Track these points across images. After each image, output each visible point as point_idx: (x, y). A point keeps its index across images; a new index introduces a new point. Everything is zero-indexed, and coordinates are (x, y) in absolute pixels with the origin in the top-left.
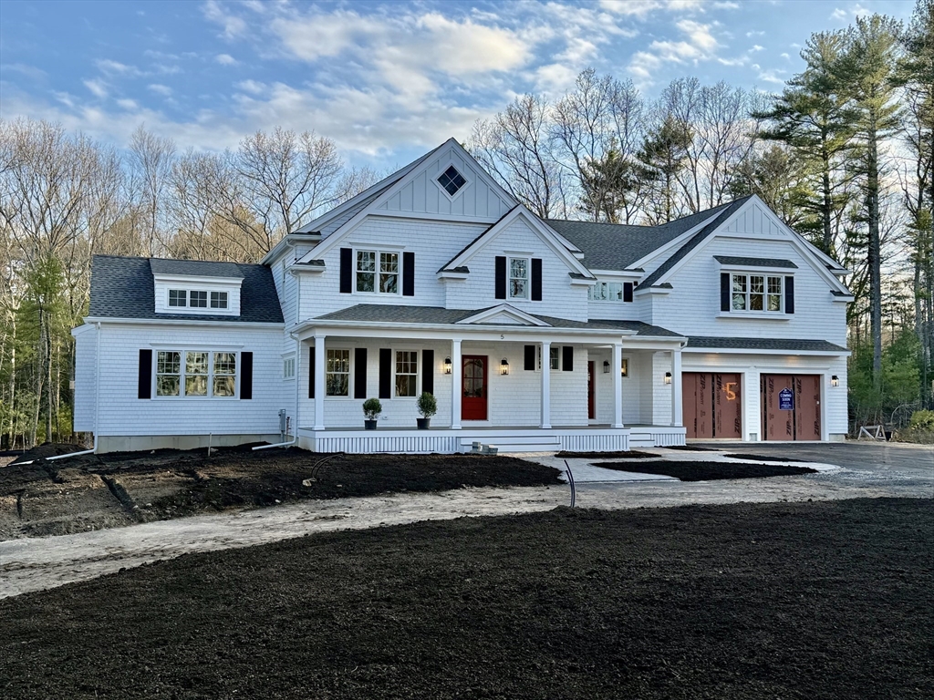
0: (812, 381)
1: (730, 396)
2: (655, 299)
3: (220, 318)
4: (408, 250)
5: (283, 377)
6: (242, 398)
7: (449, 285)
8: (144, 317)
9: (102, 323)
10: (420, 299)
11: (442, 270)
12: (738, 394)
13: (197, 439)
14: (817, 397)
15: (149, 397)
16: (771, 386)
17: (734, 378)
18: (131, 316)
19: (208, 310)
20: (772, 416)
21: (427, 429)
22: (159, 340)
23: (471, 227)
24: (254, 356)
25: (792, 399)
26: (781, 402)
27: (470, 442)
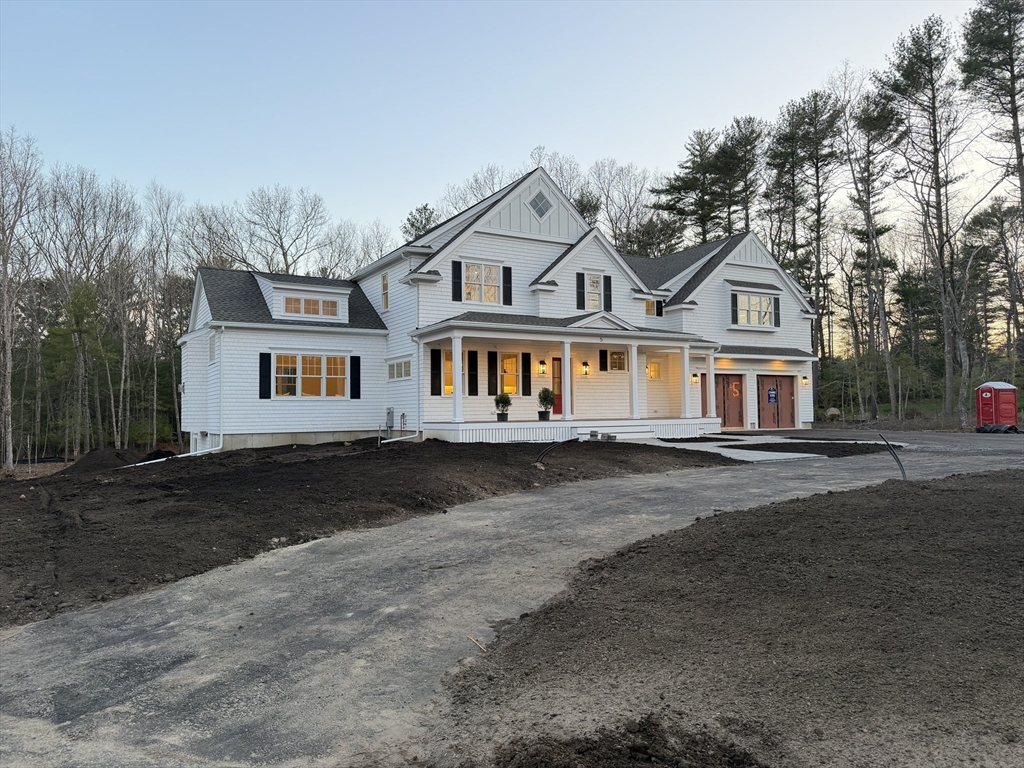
0: (788, 381)
1: (736, 393)
2: (684, 313)
3: (332, 325)
4: (507, 265)
5: (387, 378)
6: (352, 398)
7: (541, 296)
8: (264, 322)
9: (226, 327)
10: (517, 308)
11: (533, 284)
12: (741, 392)
13: (313, 436)
14: (792, 394)
15: (269, 398)
16: (763, 385)
17: (737, 378)
18: (251, 321)
19: (321, 317)
20: (763, 409)
21: (548, 420)
22: (277, 344)
23: (555, 247)
24: (361, 360)
25: (776, 395)
26: (770, 398)
27: (588, 431)
